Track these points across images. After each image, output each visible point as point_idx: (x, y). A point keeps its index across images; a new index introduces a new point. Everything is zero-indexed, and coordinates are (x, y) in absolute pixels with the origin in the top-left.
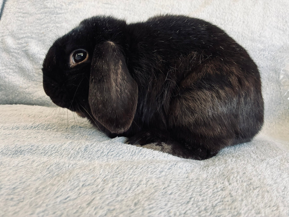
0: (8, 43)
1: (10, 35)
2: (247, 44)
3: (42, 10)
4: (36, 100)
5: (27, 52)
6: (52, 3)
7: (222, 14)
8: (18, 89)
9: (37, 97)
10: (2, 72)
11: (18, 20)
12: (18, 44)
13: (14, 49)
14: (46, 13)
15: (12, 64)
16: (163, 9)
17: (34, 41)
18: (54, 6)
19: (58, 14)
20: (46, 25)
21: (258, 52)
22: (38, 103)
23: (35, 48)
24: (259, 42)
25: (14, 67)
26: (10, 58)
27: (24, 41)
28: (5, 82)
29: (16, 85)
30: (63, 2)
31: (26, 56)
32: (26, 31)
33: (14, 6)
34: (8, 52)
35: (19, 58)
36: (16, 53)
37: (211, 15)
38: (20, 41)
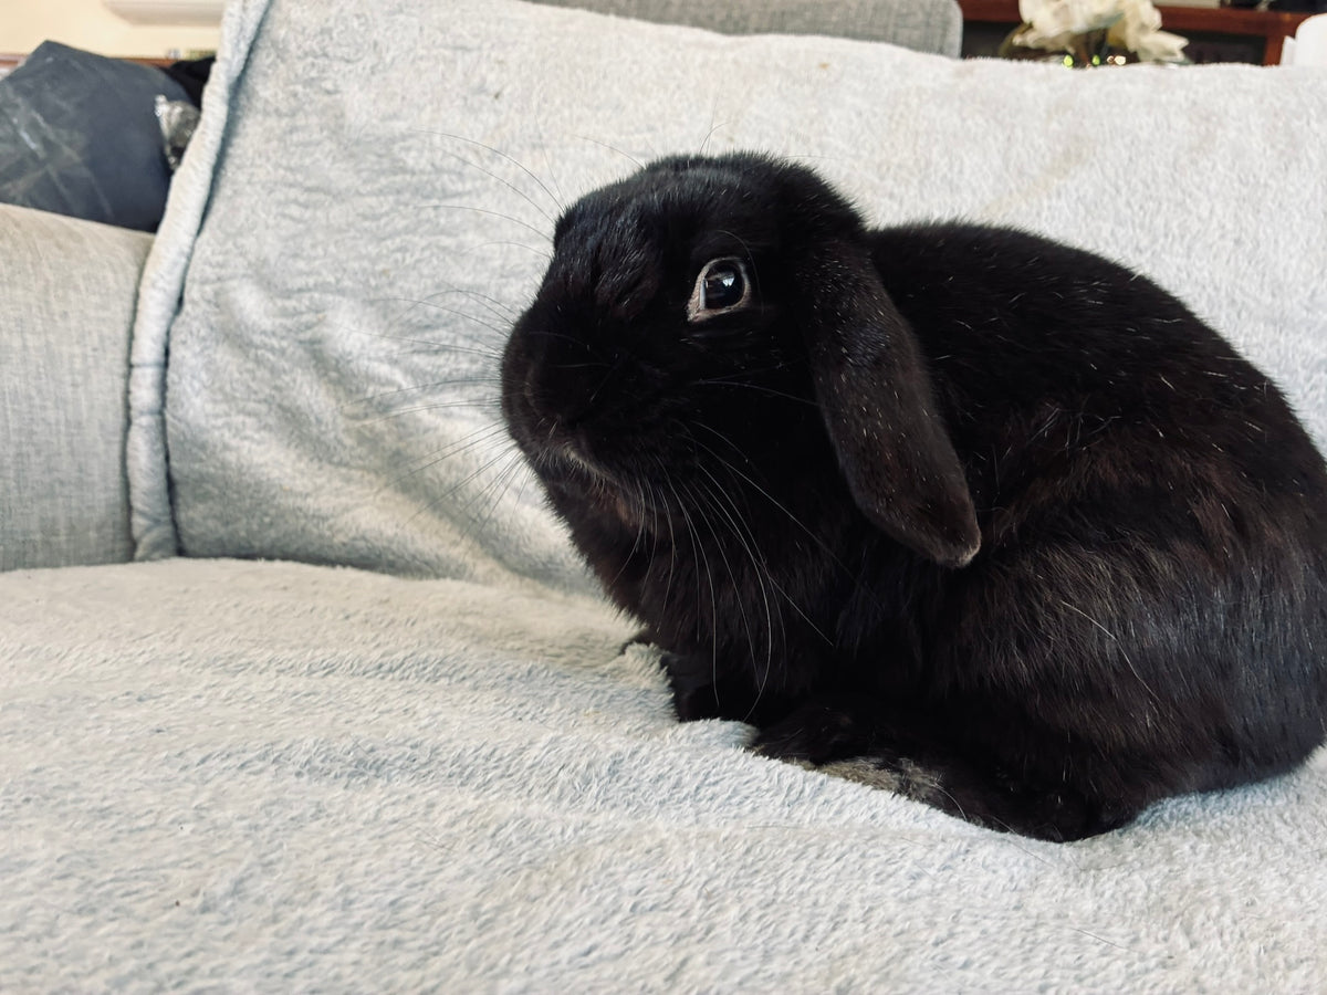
0: (241, 309)
1: (251, 277)
2: (1255, 340)
3: (383, 181)
4: (344, 544)
5: (316, 347)
6: (427, 154)
7: (1141, 207)
8: (274, 497)
9: (352, 534)
10: (214, 427)
11: (284, 216)
12: (284, 313)
13: (264, 333)
14: (398, 192)
15: (256, 393)
16: (882, 178)
17: (346, 303)
18: (433, 165)
19: (445, 195)
20: (398, 240)
21: (1303, 373)
22: (354, 556)
23: (350, 333)
24: (1309, 329)
25: (263, 408)
26: (248, 371)
27: (307, 303)
28: (224, 465)
29: (268, 479)
30: (467, 147)
31: (313, 362)
32: (317, 263)
33: (268, 159)
34: (240, 347)
35: (284, 371)
36: (272, 350)
37: (1093, 208)
38: (291, 304)
